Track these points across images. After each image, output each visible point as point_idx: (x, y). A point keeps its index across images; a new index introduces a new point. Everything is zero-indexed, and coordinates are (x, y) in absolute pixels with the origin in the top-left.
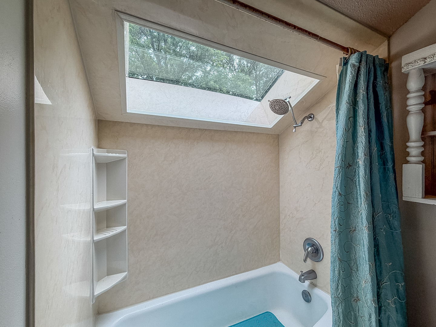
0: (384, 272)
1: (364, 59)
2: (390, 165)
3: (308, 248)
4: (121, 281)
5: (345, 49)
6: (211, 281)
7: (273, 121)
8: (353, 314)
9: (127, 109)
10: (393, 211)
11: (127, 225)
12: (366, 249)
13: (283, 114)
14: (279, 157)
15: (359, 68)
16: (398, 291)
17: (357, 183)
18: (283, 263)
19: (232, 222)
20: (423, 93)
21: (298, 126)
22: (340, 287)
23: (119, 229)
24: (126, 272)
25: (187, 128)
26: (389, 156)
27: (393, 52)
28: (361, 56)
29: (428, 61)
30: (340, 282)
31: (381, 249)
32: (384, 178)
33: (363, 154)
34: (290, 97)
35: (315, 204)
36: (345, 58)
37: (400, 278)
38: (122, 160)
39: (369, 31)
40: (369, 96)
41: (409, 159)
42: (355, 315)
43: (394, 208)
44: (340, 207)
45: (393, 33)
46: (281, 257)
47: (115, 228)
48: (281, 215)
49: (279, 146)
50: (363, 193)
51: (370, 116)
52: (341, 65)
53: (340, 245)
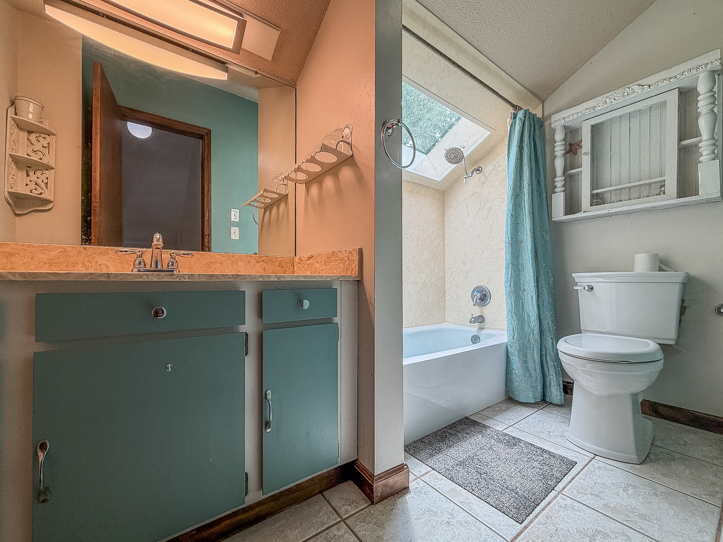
0: (541, 270)
1: (527, 115)
2: (544, 196)
5: (515, 107)
13: (456, 164)
15: (524, 121)
16: (549, 283)
17: (523, 207)
20: (564, 143)
21: (468, 177)
26: (543, 190)
27: (546, 114)
28: (526, 113)
29: (567, 120)
31: (538, 254)
32: (540, 206)
34: (464, 147)
36: (514, 113)
37: (550, 275)
39: (530, 94)
41: (556, 190)
42: (522, 302)
43: (547, 227)
45: (546, 99)
50: (527, 213)
52: (511, 118)
53: (512, 252)
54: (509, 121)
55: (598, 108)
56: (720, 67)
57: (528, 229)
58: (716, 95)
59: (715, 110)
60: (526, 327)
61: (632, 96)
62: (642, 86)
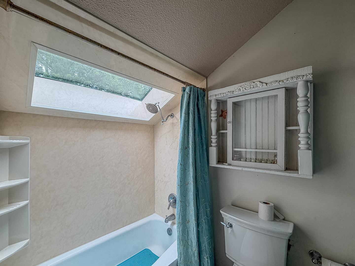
2: (205, 147)
3: (171, 200)
4: (23, 248)
5: (184, 83)
6: (104, 235)
7: (149, 116)
8: (186, 230)
9: (32, 103)
10: (206, 172)
11: (29, 199)
12: (192, 194)
13: (155, 113)
14: (154, 141)
15: (190, 95)
16: (207, 213)
17: (189, 158)
18: (157, 213)
19: (120, 189)
20: (216, 112)
21: (164, 121)
22: (180, 217)
23: (22, 204)
24: (29, 239)
25: (84, 119)
26: (204, 143)
27: (208, 86)
28: (191, 88)
29: (217, 96)
30: (180, 213)
31: (199, 193)
32: (202, 154)
33: (191, 142)
34: (159, 103)
35: (175, 171)
36: (184, 88)
37: (208, 206)
38: (26, 145)
40: (195, 110)
41: (212, 145)
42: (188, 230)
43: (206, 170)
44: (181, 172)
45: (208, 76)
46: (155, 210)
47: (19, 203)
48: (155, 180)
49: (154, 133)
50: (191, 163)
51: (195, 121)
52: (182, 91)
53: (181, 193)
54: (181, 93)
55: (235, 93)
56: (312, 79)
57: (192, 176)
58: (309, 100)
59: (309, 110)
60: (190, 250)
61: (256, 89)
62: (262, 83)
